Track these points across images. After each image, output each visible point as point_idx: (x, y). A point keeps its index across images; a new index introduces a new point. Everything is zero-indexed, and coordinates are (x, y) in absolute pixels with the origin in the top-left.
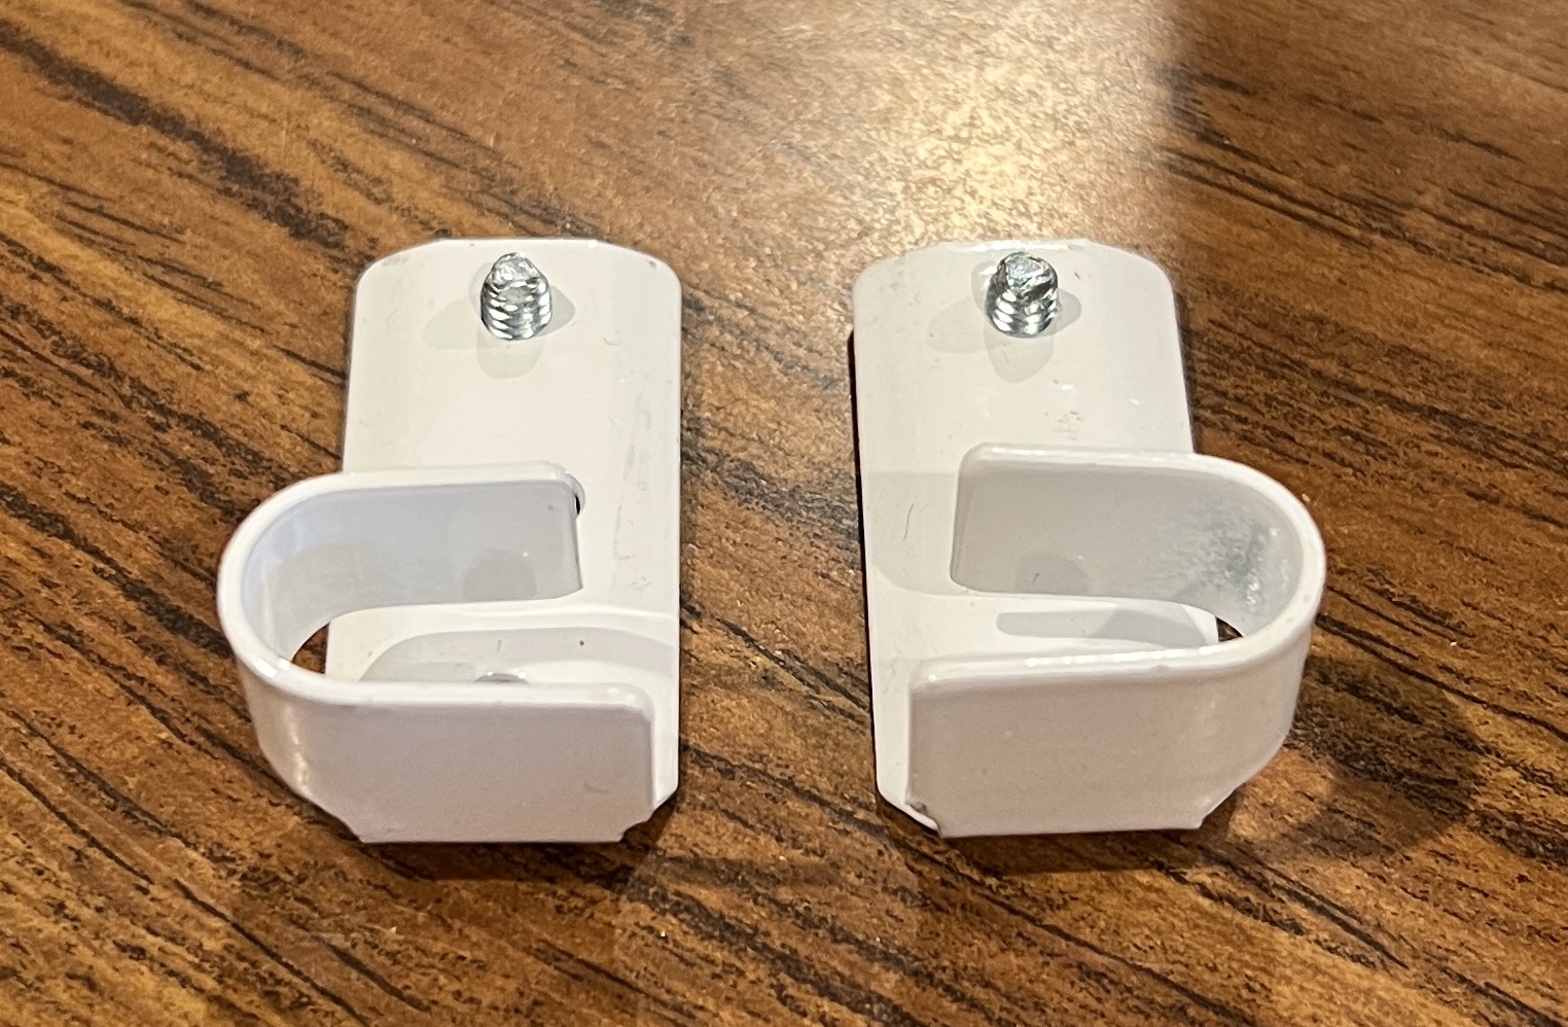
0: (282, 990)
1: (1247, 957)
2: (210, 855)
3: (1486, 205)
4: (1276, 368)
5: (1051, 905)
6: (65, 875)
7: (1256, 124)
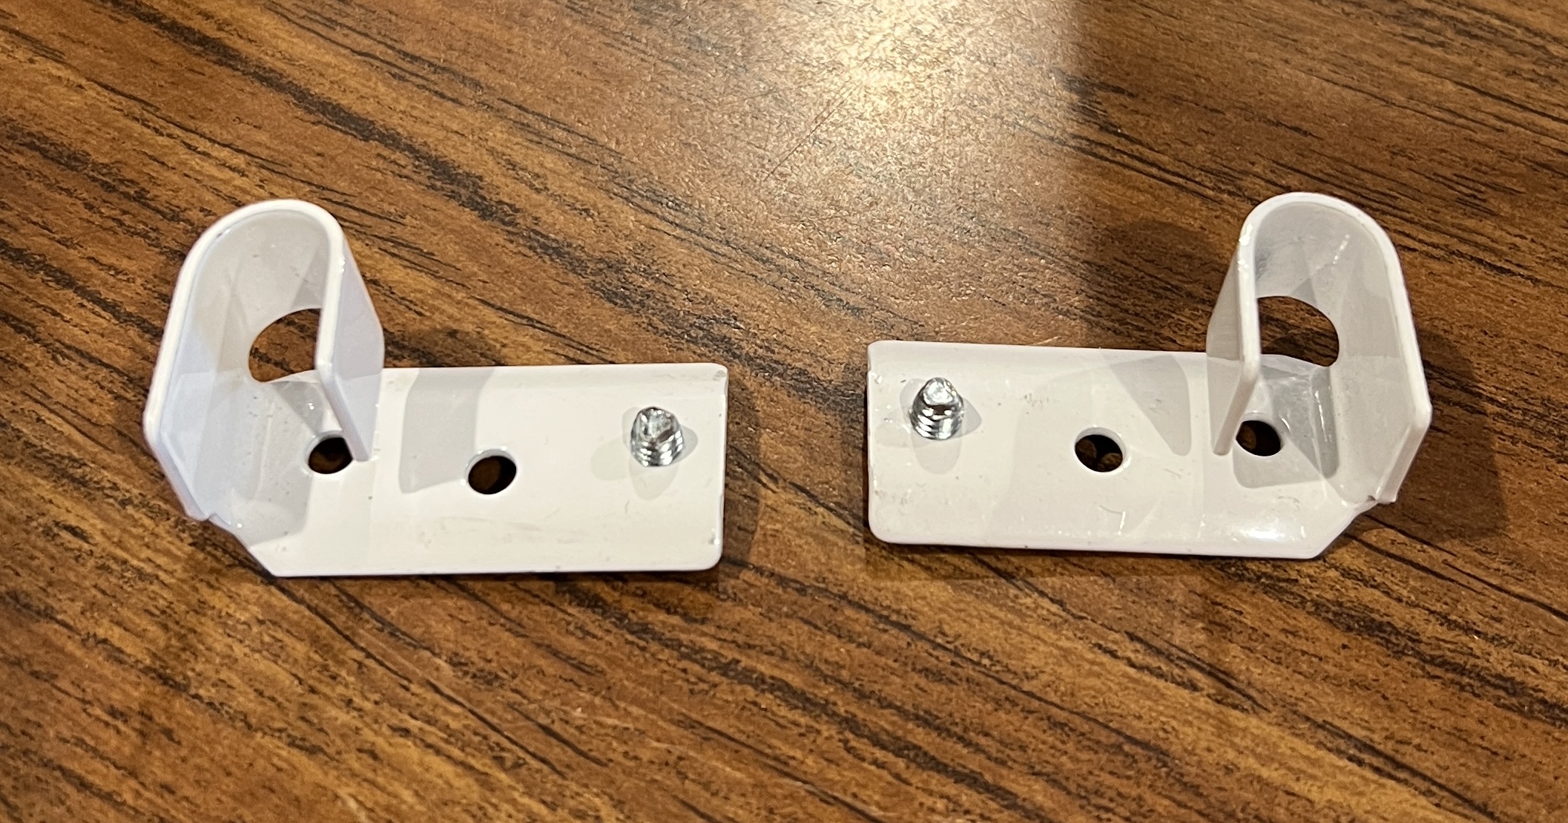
0: (504, 754)
1: (1161, 708)
2: (450, 662)
3: (1298, 171)
4: (1161, 291)
5: (1028, 678)
6: (352, 679)
7: (1139, 117)
